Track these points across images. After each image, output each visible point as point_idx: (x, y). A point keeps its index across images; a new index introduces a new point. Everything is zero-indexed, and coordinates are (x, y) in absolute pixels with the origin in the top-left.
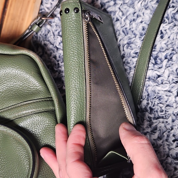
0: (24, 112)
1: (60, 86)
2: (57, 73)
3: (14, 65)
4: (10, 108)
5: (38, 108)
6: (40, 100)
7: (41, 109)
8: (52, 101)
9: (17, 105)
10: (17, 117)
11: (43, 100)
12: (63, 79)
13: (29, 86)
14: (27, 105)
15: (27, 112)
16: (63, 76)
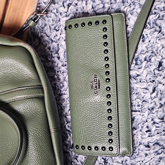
0: (18, 97)
1: (53, 74)
2: (51, 63)
3: (11, 55)
4: (5, 92)
5: (31, 94)
6: (32, 87)
7: (33, 95)
8: (42, 88)
9: (12, 91)
10: (12, 101)
11: (35, 87)
12: (55, 68)
13: (23, 74)
14: (21, 91)
15: (21, 97)
16: (55, 66)
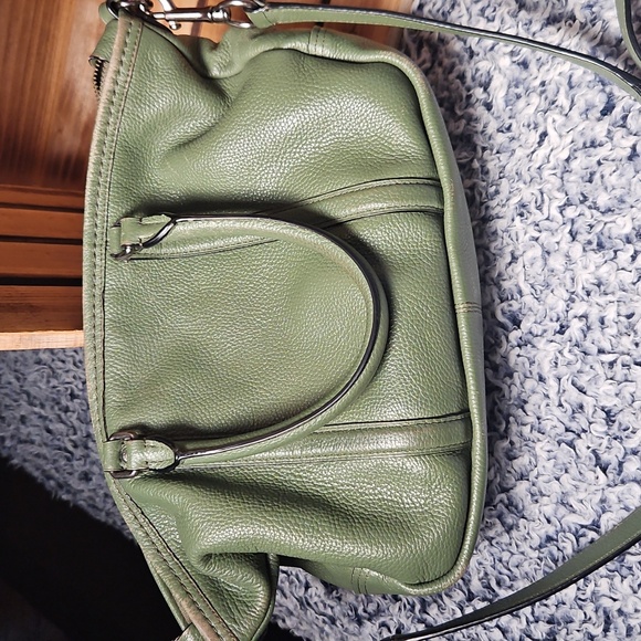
0: (373, 206)
1: (466, 157)
2: (464, 122)
3: (360, 89)
4: (339, 193)
5: (407, 200)
6: (412, 181)
7: (413, 204)
8: (439, 188)
9: (357, 188)
10: (354, 216)
11: (419, 181)
12: (475, 138)
13: (390, 143)
14: (381, 189)
15: (380, 205)
16: (477, 132)
